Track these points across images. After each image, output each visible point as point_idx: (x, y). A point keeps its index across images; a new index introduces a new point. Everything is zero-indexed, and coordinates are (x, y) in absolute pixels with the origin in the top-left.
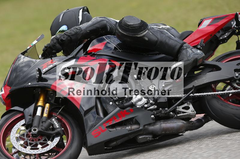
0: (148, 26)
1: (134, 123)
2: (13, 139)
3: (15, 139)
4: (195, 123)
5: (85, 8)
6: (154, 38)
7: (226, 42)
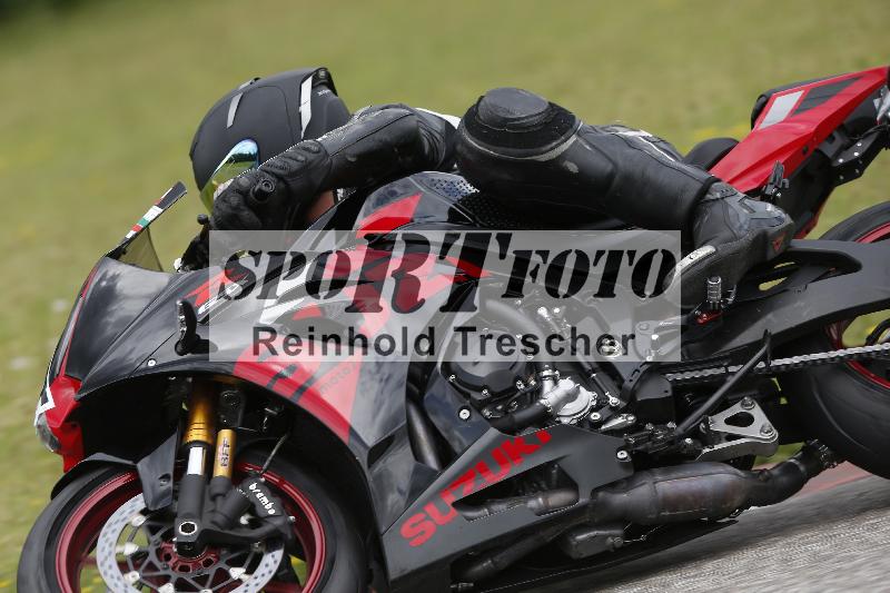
0: (577, 122)
1: (554, 483)
2: (107, 564)
3: (113, 561)
4: (777, 477)
5: (322, 74)
6: (601, 165)
7: (860, 175)
